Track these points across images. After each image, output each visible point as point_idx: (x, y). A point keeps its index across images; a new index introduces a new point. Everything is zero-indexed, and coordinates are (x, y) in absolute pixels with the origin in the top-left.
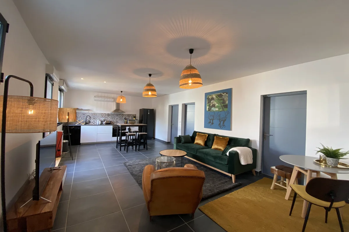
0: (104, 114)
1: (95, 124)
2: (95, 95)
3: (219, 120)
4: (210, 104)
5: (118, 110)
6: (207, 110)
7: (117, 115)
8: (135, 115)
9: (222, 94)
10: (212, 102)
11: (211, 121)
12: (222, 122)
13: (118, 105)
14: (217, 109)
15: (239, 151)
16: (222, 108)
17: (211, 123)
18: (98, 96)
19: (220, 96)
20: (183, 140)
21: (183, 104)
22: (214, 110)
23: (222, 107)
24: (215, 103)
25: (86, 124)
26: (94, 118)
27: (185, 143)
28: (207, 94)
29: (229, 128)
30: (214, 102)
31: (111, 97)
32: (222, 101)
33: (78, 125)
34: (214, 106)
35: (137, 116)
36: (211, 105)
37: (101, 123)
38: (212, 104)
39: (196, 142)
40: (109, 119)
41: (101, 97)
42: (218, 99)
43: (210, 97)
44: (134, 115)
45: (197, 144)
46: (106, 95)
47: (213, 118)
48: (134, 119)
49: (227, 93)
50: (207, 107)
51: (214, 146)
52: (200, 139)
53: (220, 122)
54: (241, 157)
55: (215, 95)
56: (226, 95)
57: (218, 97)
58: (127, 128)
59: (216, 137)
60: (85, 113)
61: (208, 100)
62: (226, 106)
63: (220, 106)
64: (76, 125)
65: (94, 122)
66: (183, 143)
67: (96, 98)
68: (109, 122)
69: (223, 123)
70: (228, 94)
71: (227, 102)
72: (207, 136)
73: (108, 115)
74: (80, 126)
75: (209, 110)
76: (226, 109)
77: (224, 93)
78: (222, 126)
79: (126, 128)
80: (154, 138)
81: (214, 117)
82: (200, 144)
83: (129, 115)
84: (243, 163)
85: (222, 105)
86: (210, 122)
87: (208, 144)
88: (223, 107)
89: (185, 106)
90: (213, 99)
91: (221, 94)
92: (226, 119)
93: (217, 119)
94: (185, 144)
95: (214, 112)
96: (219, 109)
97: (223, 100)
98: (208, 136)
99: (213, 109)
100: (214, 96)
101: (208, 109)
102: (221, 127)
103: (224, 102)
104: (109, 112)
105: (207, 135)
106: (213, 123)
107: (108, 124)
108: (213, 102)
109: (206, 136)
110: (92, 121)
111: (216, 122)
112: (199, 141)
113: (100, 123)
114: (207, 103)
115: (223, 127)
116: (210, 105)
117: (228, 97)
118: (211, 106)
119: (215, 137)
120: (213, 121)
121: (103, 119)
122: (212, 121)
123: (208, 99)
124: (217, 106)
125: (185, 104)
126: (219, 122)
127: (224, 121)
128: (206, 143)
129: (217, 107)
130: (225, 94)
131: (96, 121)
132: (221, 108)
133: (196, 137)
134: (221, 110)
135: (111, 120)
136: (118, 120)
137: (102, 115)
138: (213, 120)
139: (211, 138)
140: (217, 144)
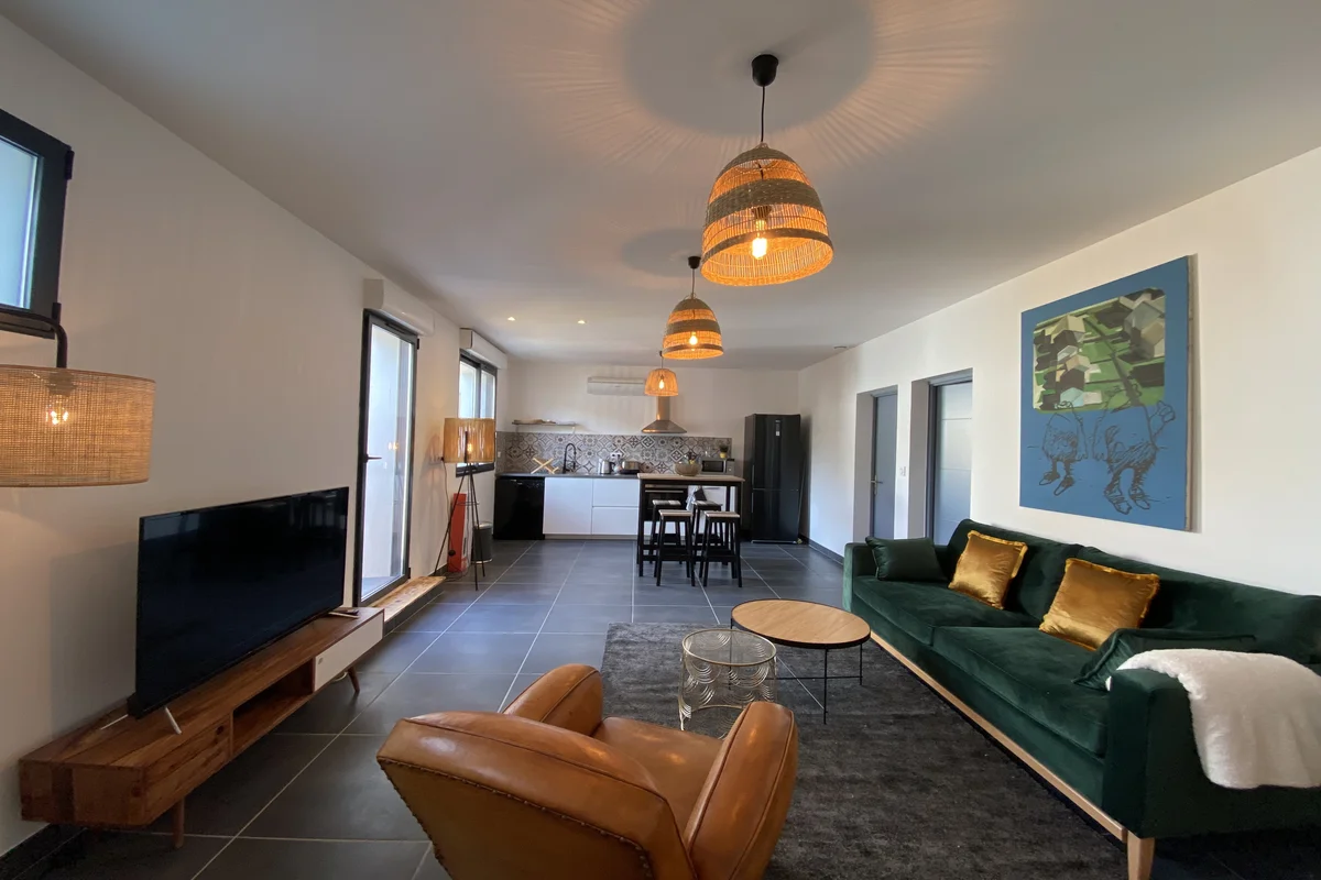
0: (621, 439)
1: (594, 470)
2: (589, 376)
3: (1109, 461)
4: (1051, 369)
5: (663, 424)
6: (1037, 404)
7: (662, 442)
8: (729, 440)
9: (1124, 301)
10: (1061, 356)
11: (1060, 466)
12: (1127, 476)
13: (665, 403)
14: (1094, 398)
15: (1190, 683)
16: (1128, 387)
17: (1058, 481)
18: (601, 378)
19: (1115, 315)
20: (886, 563)
21: (915, 384)
22: (1077, 404)
23: (1125, 380)
24: (1084, 361)
25: (566, 470)
26: (590, 454)
27: (894, 577)
28: (1030, 318)
29: (1180, 514)
30: (1073, 358)
31: (640, 379)
32: (1123, 347)
33: (538, 475)
34: (1075, 379)
35: (734, 443)
36: (1060, 374)
37: (608, 468)
38: (1065, 368)
39: (961, 576)
40: (636, 456)
41: (610, 379)
42: (1103, 337)
43: (1049, 331)
44: (725, 442)
45: (964, 589)
46: (626, 370)
47: (1068, 450)
48: (722, 455)
49: (1155, 294)
50: (1038, 391)
51: (1057, 618)
52: (979, 569)
53: (1116, 477)
54: (1211, 725)
55: (1077, 316)
56: (1152, 302)
57: (1102, 327)
58: (693, 489)
59: (1075, 563)
60: (564, 435)
61: (1039, 350)
62: (1153, 375)
63: (1116, 375)
64: (533, 474)
65: (589, 467)
66: (887, 579)
67: (592, 385)
68: (637, 468)
69: (1137, 480)
70: (1161, 299)
71: (1159, 351)
72: (1022, 554)
73: (634, 441)
74: (543, 479)
75: (1049, 401)
76: (1151, 396)
77: (1133, 297)
78: (1127, 498)
79: (686, 491)
80: (806, 540)
81: (1074, 445)
82: (976, 594)
83: (703, 442)
84: (1220, 769)
85: (1128, 368)
86: (1053, 476)
87: (1024, 597)
88: (1133, 381)
89: (932, 396)
90: (1067, 338)
91: (1117, 303)
92: (1154, 457)
93: (1096, 458)
94: (895, 584)
95: (1077, 415)
96: (1108, 394)
97: (1134, 336)
98: (1026, 554)
99: (1071, 397)
100: (1076, 324)
101: (1044, 397)
102: (1124, 507)
103: (1138, 351)
104: (637, 433)
105: (1024, 549)
106: (1068, 482)
107: (629, 473)
108: (1068, 358)
109: (1016, 551)
110: (582, 461)
111: (1091, 473)
112: (976, 576)
113: (603, 468)
114: (1035, 364)
115: (1131, 503)
116: (1053, 374)
117: (1162, 316)
118: (1058, 379)
119: (1069, 563)
120: (1072, 466)
121: (613, 455)
122: (1068, 469)
123: (1041, 340)
124: (1092, 375)
125: (927, 381)
126: (1111, 475)
127: (1141, 470)
128: (1013, 592)
129: (1096, 383)
130: (1145, 298)
131: (594, 463)
132: (1118, 391)
133: (964, 556)
134: (1121, 400)
135: (642, 461)
136: (666, 459)
137: (615, 441)
138: (1068, 463)
139: (1047, 569)
140: (1073, 604)
